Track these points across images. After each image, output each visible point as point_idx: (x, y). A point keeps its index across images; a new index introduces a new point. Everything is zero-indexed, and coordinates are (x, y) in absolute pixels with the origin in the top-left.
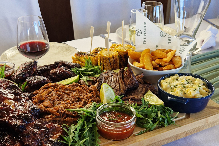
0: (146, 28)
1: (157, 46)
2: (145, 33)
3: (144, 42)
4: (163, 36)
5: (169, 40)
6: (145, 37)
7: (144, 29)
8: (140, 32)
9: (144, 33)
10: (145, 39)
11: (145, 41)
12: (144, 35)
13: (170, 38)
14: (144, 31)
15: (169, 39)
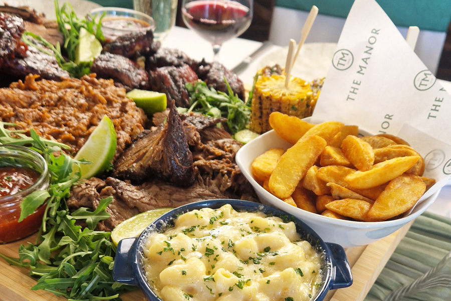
0: (372, 49)
1: (389, 117)
2: (363, 64)
3: (352, 96)
4: (422, 87)
5: (434, 108)
6: (358, 77)
7: (366, 52)
8: (347, 58)
9: (360, 67)
10: (356, 86)
11: (356, 91)
12: (359, 72)
13: (439, 101)
14: (363, 59)
15: (436, 106)
